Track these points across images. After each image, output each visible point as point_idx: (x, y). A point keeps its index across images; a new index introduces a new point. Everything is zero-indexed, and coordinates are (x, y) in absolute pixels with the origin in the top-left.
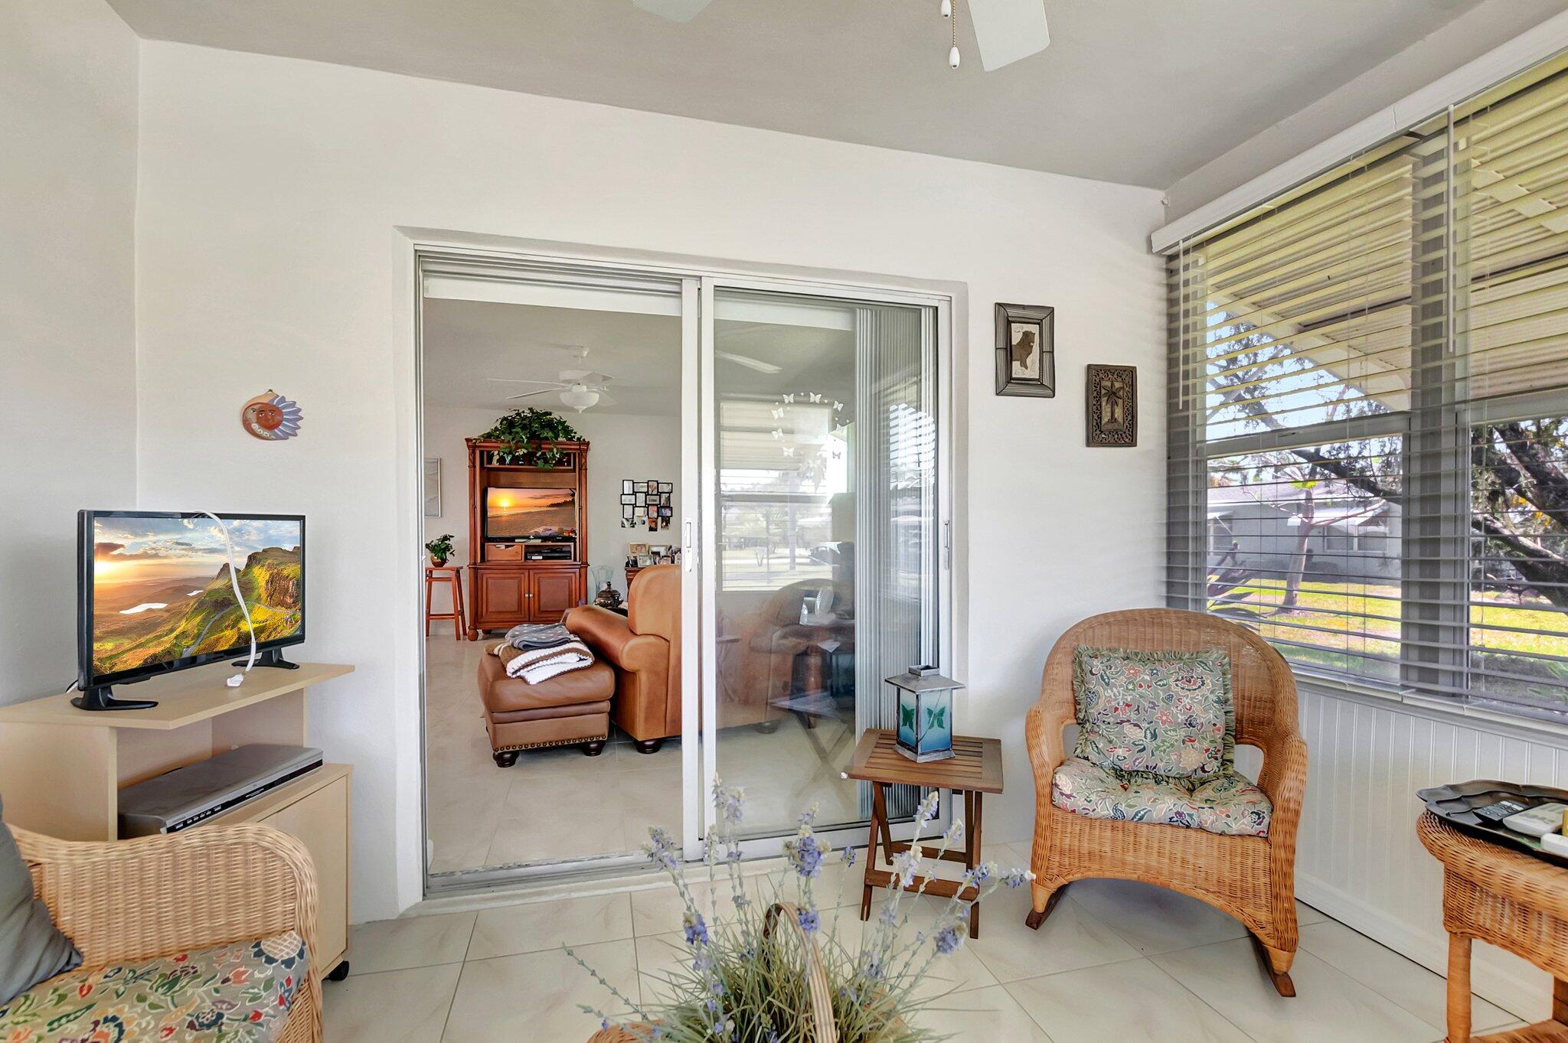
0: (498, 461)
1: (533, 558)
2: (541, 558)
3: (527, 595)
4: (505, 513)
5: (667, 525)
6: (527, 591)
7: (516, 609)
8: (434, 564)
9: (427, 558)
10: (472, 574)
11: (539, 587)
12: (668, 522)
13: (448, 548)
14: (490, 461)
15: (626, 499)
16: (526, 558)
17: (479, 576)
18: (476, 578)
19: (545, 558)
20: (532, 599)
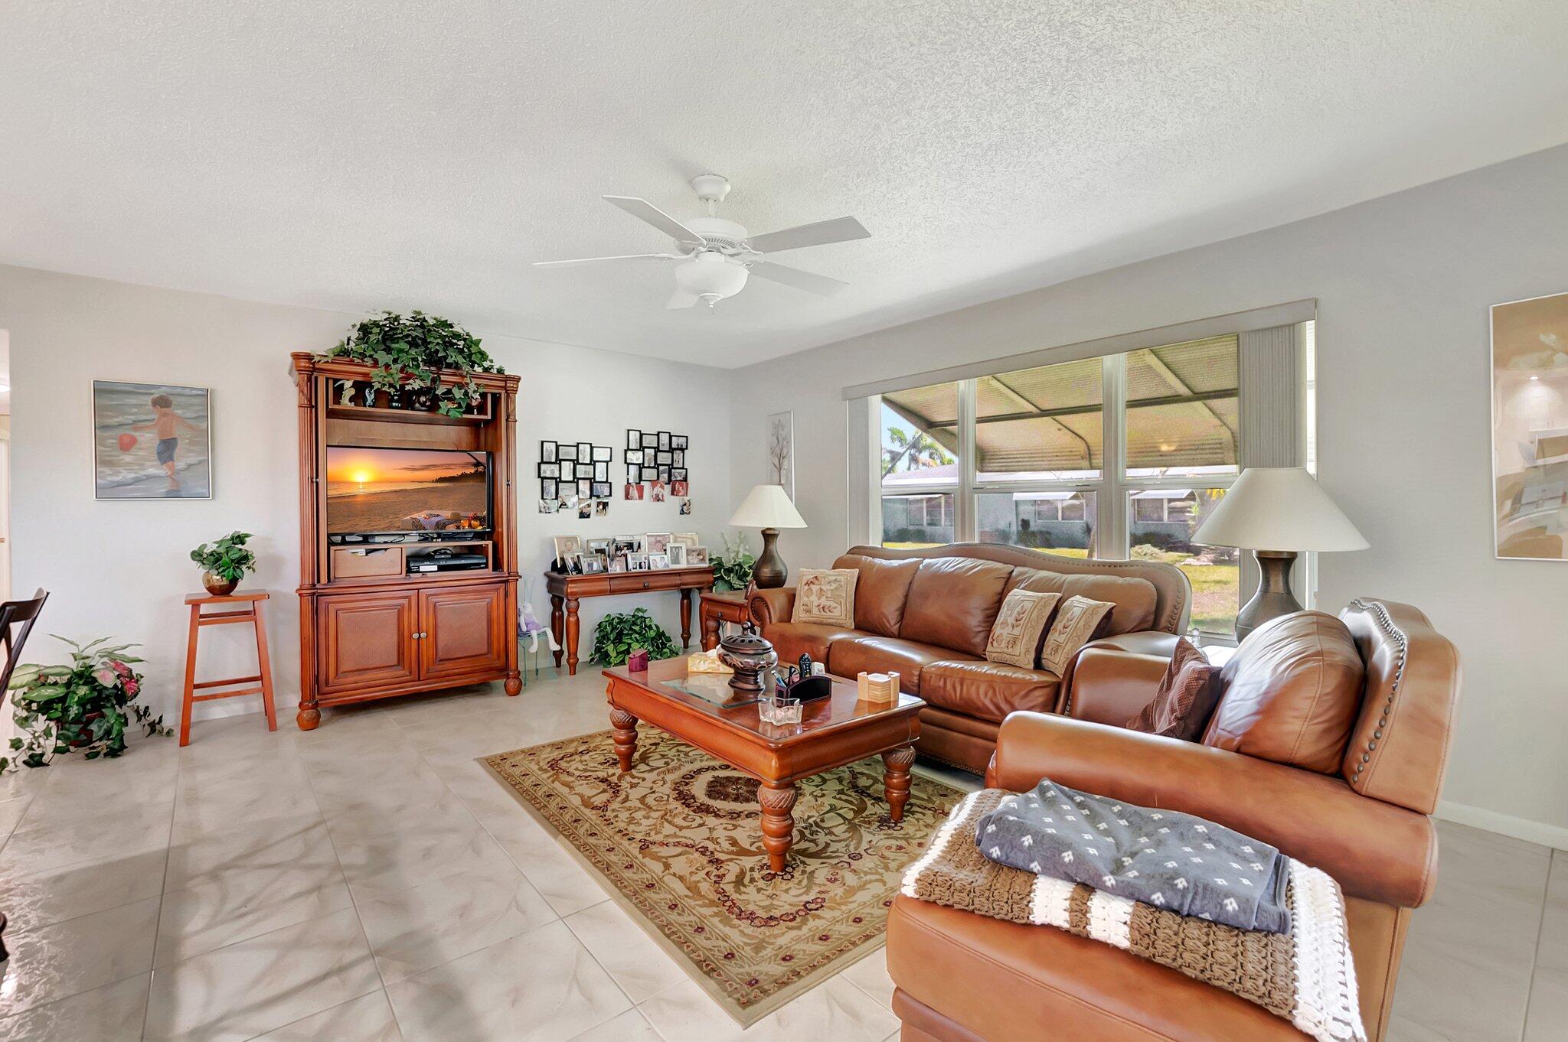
0: (351, 400)
1: (422, 569)
2: (435, 568)
3: (416, 636)
4: (360, 491)
5: (604, 508)
6: (414, 628)
7: (394, 661)
8: (211, 589)
9: (196, 579)
10: (308, 607)
11: (435, 618)
12: (605, 505)
13: (245, 558)
14: (337, 400)
15: (549, 470)
16: (409, 571)
17: (322, 607)
18: (316, 611)
19: (441, 569)
20: (423, 643)
